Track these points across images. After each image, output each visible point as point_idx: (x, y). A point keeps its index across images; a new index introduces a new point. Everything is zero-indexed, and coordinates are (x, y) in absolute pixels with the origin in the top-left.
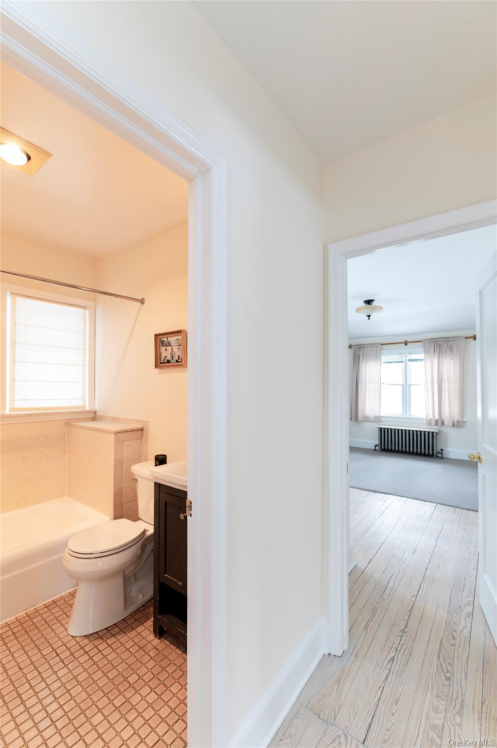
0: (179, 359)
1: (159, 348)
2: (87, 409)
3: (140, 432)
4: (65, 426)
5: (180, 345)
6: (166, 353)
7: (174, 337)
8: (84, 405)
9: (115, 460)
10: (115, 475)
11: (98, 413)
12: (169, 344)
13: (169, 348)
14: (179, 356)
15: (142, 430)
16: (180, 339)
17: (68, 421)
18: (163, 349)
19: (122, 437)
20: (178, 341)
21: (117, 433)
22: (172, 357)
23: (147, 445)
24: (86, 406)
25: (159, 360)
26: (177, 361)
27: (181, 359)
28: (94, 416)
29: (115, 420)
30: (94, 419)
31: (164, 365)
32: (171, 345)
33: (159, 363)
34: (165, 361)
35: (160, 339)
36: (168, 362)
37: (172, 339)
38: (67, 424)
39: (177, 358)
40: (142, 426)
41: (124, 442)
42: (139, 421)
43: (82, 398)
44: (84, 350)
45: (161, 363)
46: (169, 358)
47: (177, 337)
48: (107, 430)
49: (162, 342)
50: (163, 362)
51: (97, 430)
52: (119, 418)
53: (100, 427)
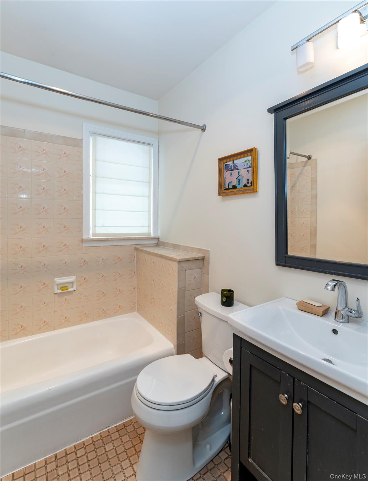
0: (248, 183)
1: (223, 174)
2: (152, 235)
3: (201, 261)
4: (134, 250)
5: (249, 167)
6: (231, 178)
7: (243, 159)
8: (150, 232)
9: (179, 289)
10: (178, 303)
11: (161, 240)
12: (235, 168)
13: (235, 173)
14: (248, 180)
15: (203, 259)
16: (249, 160)
17: (137, 246)
18: (227, 174)
19: (185, 265)
20: (247, 162)
21: (180, 262)
22: (239, 181)
23: (208, 275)
24: (151, 233)
25: (223, 186)
26: (245, 186)
27: (251, 183)
28: (158, 242)
29: (176, 247)
30: (157, 245)
31: (229, 191)
32: (238, 168)
33: (223, 189)
34: (231, 187)
35: (224, 163)
36: (234, 187)
37: (239, 162)
38: (136, 249)
39: (246, 182)
40: (204, 256)
41: (186, 271)
42: (200, 250)
43: (148, 226)
44: (149, 182)
45: (225, 189)
46: (235, 183)
47: (245, 159)
48: (170, 257)
49: (227, 166)
50: (227, 188)
51: (161, 256)
52: (179, 245)
53: (164, 255)
